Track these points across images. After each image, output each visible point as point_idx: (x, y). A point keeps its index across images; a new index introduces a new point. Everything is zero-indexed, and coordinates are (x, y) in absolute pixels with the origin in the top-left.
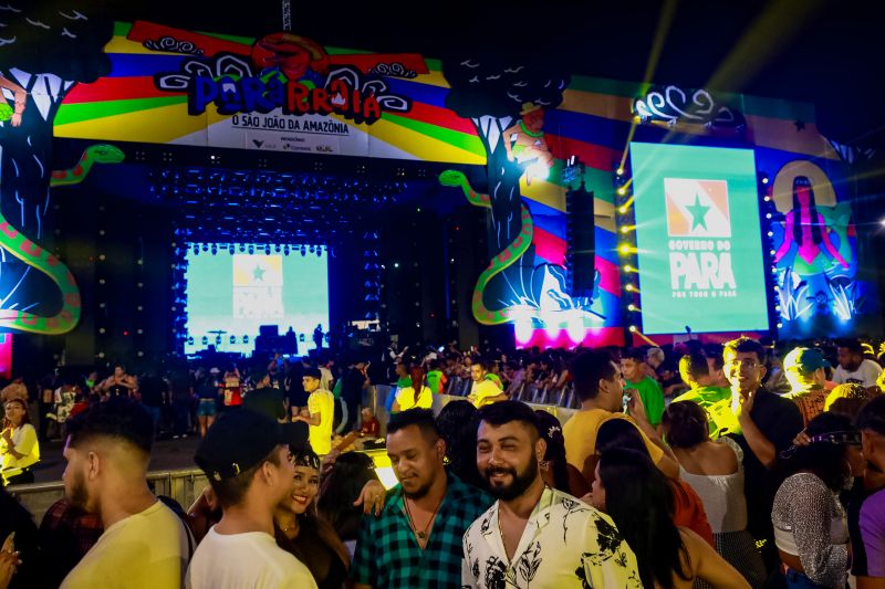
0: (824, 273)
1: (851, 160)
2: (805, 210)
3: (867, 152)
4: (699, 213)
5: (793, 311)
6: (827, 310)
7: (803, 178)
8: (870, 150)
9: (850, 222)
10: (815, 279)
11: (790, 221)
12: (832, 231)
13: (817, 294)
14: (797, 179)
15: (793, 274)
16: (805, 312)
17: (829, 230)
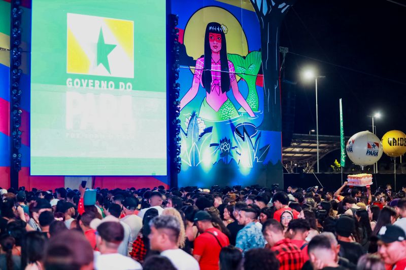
0: (230, 121)
1: (265, 12)
2: (216, 57)
3: (280, 6)
4: (104, 51)
5: (195, 158)
6: (230, 158)
7: (216, 25)
8: (284, 4)
9: (260, 72)
10: (222, 125)
11: (200, 65)
12: (242, 79)
13: (222, 142)
14: (210, 25)
15: (199, 121)
16: (208, 160)
17: (238, 78)
